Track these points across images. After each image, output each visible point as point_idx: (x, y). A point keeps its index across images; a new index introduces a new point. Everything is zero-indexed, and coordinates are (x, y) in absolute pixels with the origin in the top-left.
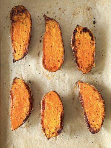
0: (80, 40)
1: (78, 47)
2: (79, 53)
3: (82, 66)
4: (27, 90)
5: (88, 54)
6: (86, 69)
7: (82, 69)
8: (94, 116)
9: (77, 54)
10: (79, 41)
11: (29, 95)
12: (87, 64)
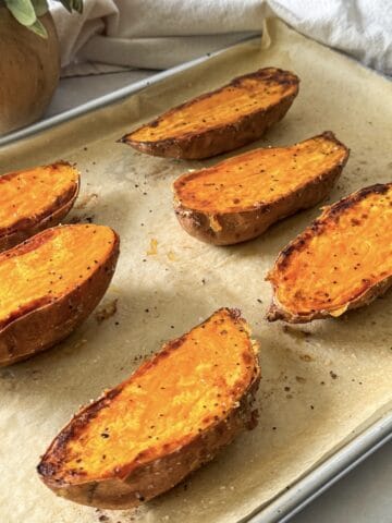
0: (370, 215)
1: (343, 225)
2: (324, 240)
3: (294, 276)
4: (54, 200)
5: (355, 265)
6: (298, 295)
7: (283, 286)
8: (133, 424)
9: (315, 239)
10: (365, 217)
11: (42, 211)
12: (319, 285)
